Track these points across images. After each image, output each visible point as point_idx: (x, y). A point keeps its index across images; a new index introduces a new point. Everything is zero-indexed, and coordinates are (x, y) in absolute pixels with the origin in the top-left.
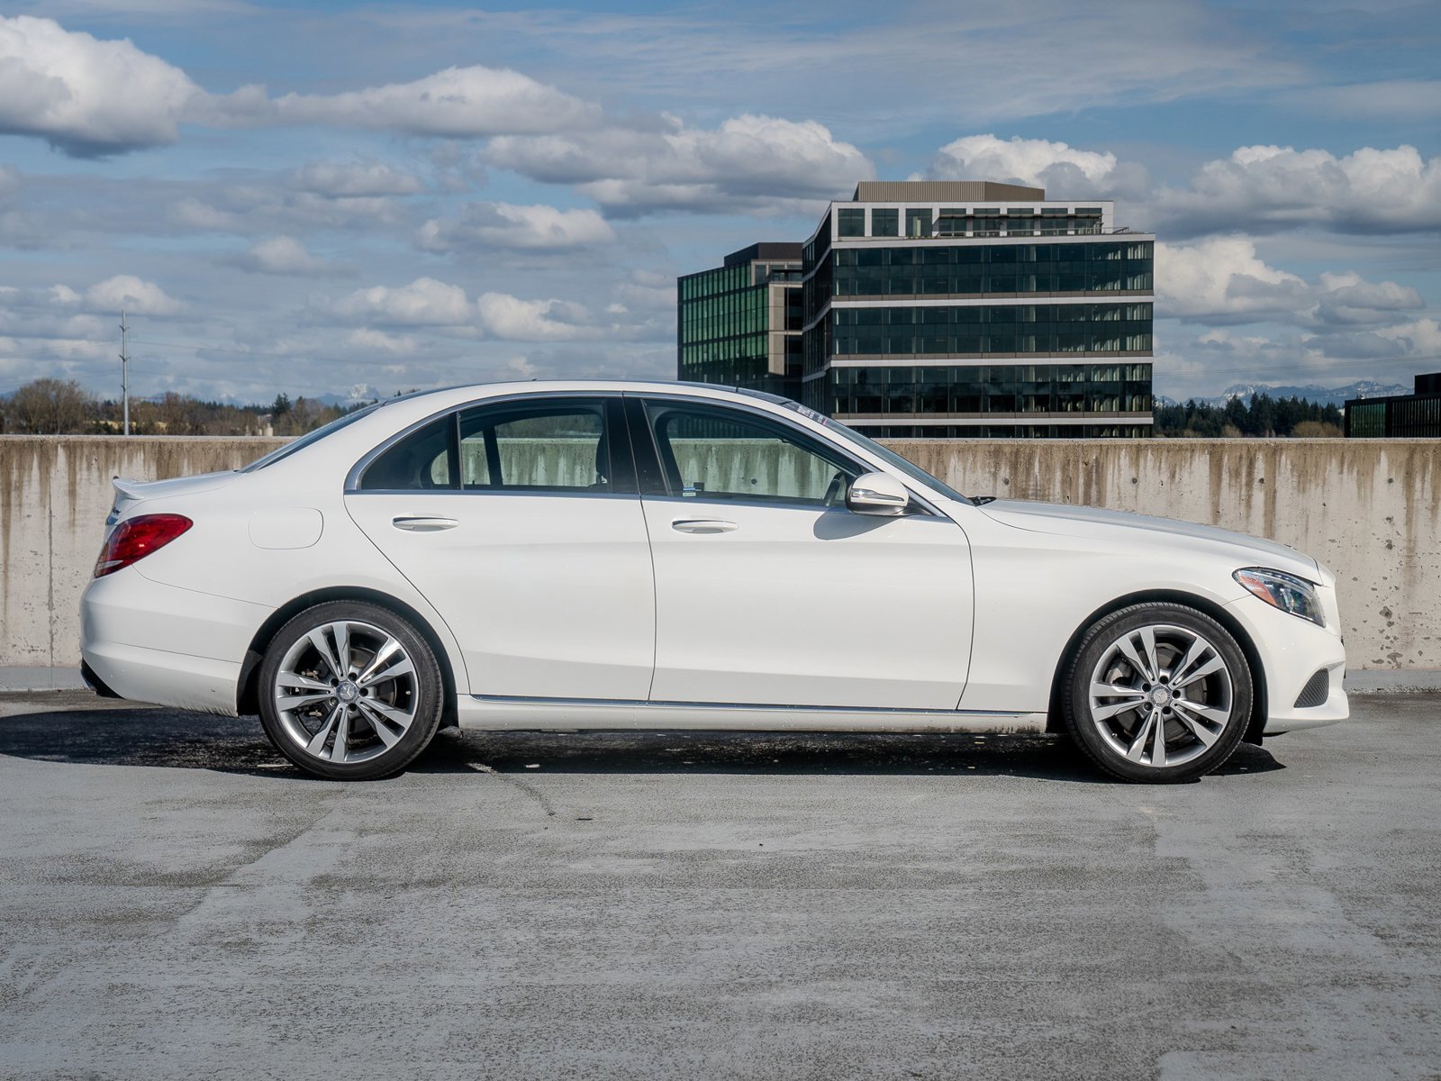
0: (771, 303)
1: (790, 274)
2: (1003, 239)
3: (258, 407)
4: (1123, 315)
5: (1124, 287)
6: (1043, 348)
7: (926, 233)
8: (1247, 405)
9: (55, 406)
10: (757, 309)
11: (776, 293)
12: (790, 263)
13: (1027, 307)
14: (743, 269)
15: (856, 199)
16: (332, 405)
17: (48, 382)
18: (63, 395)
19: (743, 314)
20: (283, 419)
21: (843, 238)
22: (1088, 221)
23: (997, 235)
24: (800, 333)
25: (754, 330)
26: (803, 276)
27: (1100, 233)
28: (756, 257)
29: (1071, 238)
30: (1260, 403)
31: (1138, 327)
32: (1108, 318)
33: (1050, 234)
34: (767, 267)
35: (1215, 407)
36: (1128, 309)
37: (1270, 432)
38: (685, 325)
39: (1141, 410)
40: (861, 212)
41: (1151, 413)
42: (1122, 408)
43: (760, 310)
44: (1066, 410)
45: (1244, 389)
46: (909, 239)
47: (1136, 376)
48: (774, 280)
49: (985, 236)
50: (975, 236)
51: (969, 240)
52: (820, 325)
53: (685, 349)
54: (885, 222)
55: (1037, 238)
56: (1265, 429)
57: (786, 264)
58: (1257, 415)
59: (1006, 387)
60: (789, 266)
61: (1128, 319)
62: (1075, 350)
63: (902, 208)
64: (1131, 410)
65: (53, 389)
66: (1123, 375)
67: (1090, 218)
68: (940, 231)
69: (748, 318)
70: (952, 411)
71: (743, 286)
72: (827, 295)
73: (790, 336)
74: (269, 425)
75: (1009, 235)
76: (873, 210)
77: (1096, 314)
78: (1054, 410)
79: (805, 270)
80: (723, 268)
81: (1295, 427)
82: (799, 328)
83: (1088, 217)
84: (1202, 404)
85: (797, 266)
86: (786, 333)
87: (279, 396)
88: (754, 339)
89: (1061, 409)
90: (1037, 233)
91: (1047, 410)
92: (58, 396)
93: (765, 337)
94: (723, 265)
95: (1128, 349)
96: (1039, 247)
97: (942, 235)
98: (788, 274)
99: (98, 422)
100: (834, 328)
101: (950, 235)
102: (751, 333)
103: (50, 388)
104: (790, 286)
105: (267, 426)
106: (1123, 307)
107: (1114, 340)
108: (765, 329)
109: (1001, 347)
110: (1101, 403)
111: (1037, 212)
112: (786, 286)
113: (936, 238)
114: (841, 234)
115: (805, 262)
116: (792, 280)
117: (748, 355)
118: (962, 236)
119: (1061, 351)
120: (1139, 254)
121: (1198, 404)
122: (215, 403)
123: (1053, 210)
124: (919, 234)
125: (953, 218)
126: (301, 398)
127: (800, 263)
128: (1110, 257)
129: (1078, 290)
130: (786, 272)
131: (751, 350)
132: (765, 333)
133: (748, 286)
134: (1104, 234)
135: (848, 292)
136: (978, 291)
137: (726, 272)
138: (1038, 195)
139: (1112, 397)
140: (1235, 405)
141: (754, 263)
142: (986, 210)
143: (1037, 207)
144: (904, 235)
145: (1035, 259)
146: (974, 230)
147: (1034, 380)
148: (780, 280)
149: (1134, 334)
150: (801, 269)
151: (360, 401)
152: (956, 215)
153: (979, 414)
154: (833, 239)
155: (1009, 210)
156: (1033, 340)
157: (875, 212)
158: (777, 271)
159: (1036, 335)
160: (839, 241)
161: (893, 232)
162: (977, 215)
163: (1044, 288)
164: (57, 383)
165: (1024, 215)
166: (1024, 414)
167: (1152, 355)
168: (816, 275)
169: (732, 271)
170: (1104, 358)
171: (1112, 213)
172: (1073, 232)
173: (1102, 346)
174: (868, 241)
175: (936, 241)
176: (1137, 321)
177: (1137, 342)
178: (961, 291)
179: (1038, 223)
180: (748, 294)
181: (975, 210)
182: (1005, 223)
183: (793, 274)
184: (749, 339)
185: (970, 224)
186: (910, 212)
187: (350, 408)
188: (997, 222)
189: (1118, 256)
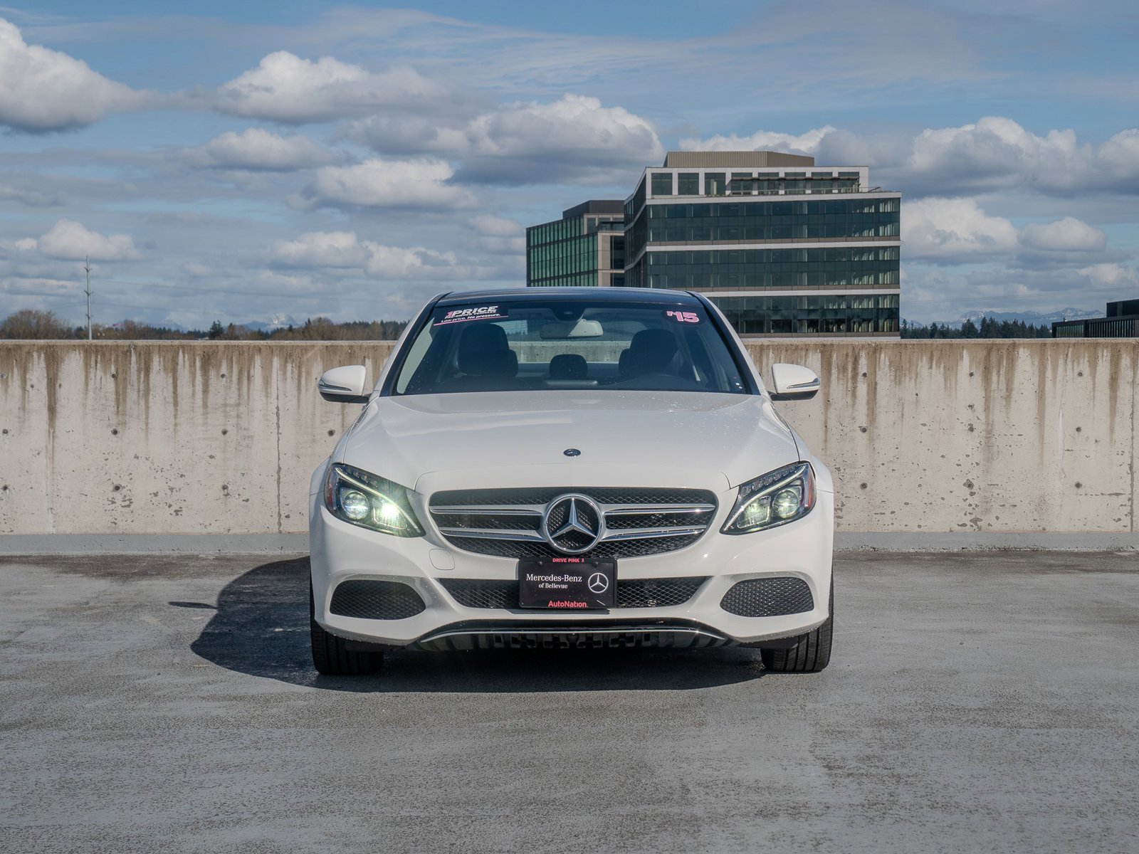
0: (600, 248)
1: (614, 225)
2: (782, 196)
3: (199, 332)
4: (877, 255)
5: (877, 234)
6: (813, 282)
7: (721, 192)
8: (978, 328)
9: (35, 332)
11: (603, 241)
12: (615, 216)
13: (801, 250)
14: (578, 221)
15: (666, 165)
16: (256, 329)
17: (30, 312)
18: (42, 322)
19: (578, 256)
21: (655, 196)
22: (848, 182)
23: (777, 194)
24: (623, 272)
25: (586, 270)
26: (625, 226)
27: (858, 192)
28: (588, 212)
29: (835, 195)
30: (988, 325)
31: (888, 265)
32: (865, 258)
33: (819, 192)
34: (597, 219)
35: (953, 329)
36: (880, 251)
38: (532, 265)
39: (891, 330)
40: (670, 175)
41: (898, 333)
42: (876, 329)
43: (591, 254)
44: (832, 331)
45: (975, 314)
46: (708, 197)
47: (886, 304)
48: (601, 229)
49: (767, 194)
50: (759, 194)
51: (755, 197)
52: (639, 264)
54: (688, 184)
55: (808, 196)
57: (611, 217)
59: (785, 312)
60: (613, 218)
61: (880, 259)
62: (839, 284)
63: (702, 172)
64: (883, 331)
65: (34, 318)
66: (877, 302)
67: (850, 180)
68: (732, 190)
69: (582, 260)
71: (577, 235)
72: (644, 241)
73: (615, 274)
75: (786, 194)
76: (679, 174)
77: (855, 255)
78: (822, 331)
79: (626, 222)
80: (562, 221)
82: (622, 267)
84: (943, 327)
85: (621, 218)
86: (611, 271)
87: (214, 322)
88: (586, 276)
89: (828, 330)
90: (808, 192)
91: (817, 332)
92: (38, 323)
93: (595, 273)
94: (561, 218)
95: (880, 283)
96: (809, 203)
97: (733, 194)
98: (612, 225)
100: (649, 268)
101: (740, 194)
102: (584, 272)
103: (32, 317)
104: (614, 234)
106: (876, 250)
107: (870, 276)
108: (595, 268)
109: (779, 282)
110: (860, 325)
111: (809, 175)
112: (611, 234)
113: (729, 196)
114: (653, 193)
115: (626, 215)
116: (616, 230)
118: (749, 194)
119: (828, 284)
120: (889, 208)
121: (939, 327)
122: (164, 329)
123: (821, 174)
124: (715, 193)
125: (742, 180)
126: (231, 324)
127: (622, 216)
128: (866, 210)
129: (841, 236)
130: (612, 223)
132: (595, 271)
133: (582, 234)
134: (861, 192)
135: (659, 239)
136: (762, 238)
137: (564, 224)
138: (809, 162)
139: (869, 321)
140: (969, 328)
141: (586, 217)
142: (768, 174)
143: (808, 172)
144: (704, 194)
145: (807, 213)
146: (759, 189)
147: (806, 308)
148: (606, 229)
149: (885, 272)
150: (623, 221)
151: (279, 327)
152: (744, 178)
153: (763, 334)
154: (647, 197)
155: (786, 174)
156: (805, 277)
157: (681, 176)
158: (604, 223)
159: (808, 272)
160: (652, 199)
161: (695, 191)
162: (761, 178)
163: (813, 235)
164: (37, 313)
165: (797, 178)
166: (799, 334)
167: (899, 288)
168: (634, 226)
169: (569, 223)
170: (861, 291)
171: (867, 175)
172: (837, 191)
173: (860, 280)
174: (675, 198)
175: (729, 199)
176: (887, 260)
177: (888, 276)
178: (749, 238)
179: (809, 184)
180: (582, 240)
181: (759, 174)
182: (783, 184)
183: (617, 225)
184: (582, 277)
185: (756, 185)
186: (708, 176)
187: (272, 333)
188: (777, 183)
189: (872, 210)
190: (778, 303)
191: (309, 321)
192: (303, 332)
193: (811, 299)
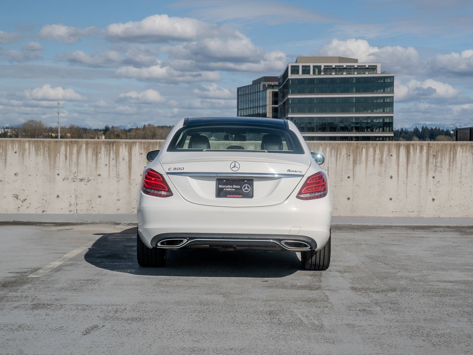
0: (268, 96)
2: (345, 75)
3: (99, 129)
4: (384, 100)
5: (384, 91)
6: (357, 111)
7: (319, 73)
8: (421, 130)
9: (35, 129)
11: (269, 93)
12: (274, 83)
13: (353, 97)
14: (259, 85)
15: (296, 62)
16: (123, 128)
17: (33, 121)
18: (38, 125)
19: (258, 100)
20: (107, 133)
21: (292, 75)
23: (343, 74)
24: (277, 106)
25: (262, 105)
26: (279, 87)
27: (376, 73)
28: (263, 82)
29: (367, 75)
30: (424, 129)
31: (388, 104)
32: (379, 101)
33: (360, 74)
34: (267, 84)
35: (409, 131)
36: (385, 98)
37: (428, 139)
38: (239, 103)
39: (389, 131)
40: (298, 66)
41: (393, 132)
42: (383, 131)
43: (264, 98)
44: (365, 131)
45: (418, 124)
46: (314, 75)
47: (387, 121)
48: (268, 88)
49: (339, 74)
50: (335, 74)
51: (334, 75)
52: (285, 103)
53: (239, 111)
54: (306, 70)
55: (356, 75)
56: (426, 137)
57: (272, 83)
58: (423, 133)
59: (345, 123)
60: (274, 84)
61: (386, 101)
62: (368, 112)
63: (311, 65)
64: (386, 131)
65: (34, 123)
66: (384, 120)
68: (324, 72)
69: (260, 101)
70: (328, 131)
71: (259, 91)
72: (287, 93)
73: (274, 107)
74: (103, 135)
75: (346, 74)
77: (375, 100)
78: (361, 131)
79: (279, 85)
80: (252, 85)
81: (436, 137)
82: (277, 104)
83: (372, 68)
84: (405, 130)
86: (272, 106)
88: (262, 108)
89: (363, 131)
90: (356, 73)
91: (359, 131)
92: (36, 125)
94: (252, 84)
95: (385, 111)
96: (356, 78)
97: (325, 74)
99: (48, 134)
100: (289, 104)
101: (327, 74)
102: (261, 106)
103: (33, 123)
104: (274, 90)
106: (384, 98)
107: (381, 108)
108: (266, 104)
109: (343, 111)
110: (376, 129)
111: (356, 66)
112: (273, 90)
113: (323, 75)
115: (279, 83)
117: (260, 113)
118: (331, 74)
119: (363, 112)
120: (389, 81)
122: (85, 128)
123: (361, 66)
124: (317, 73)
125: (328, 68)
126: (113, 126)
127: (277, 83)
128: (379, 81)
129: (369, 92)
130: (273, 86)
131: (261, 111)
132: (265, 106)
133: (260, 90)
134: (378, 74)
135: (293, 93)
136: (336, 92)
137: (253, 86)
138: (356, 61)
139: (380, 127)
140: (416, 130)
141: (262, 83)
142: (339, 66)
143: (356, 65)
144: (312, 74)
145: (355, 82)
146: (335, 72)
147: (354, 122)
148: (271, 88)
149: (387, 107)
150: (278, 85)
151: (131, 127)
152: (329, 68)
153: (336, 132)
154: (289, 75)
155: (347, 66)
156: (354, 108)
157: (303, 66)
158: (269, 86)
159: (355, 107)
160: (291, 76)
161: (309, 73)
162: (336, 68)
163: (358, 91)
164: (35, 121)
165: (351, 67)
166: (351, 132)
167: (393, 114)
168: (283, 87)
169: (255, 86)
170: (377, 114)
171: (380, 67)
172: (367, 73)
173: (377, 110)
174: (300, 76)
175: (323, 76)
176: (388, 102)
177: (388, 109)
178: (330, 92)
179: (356, 70)
180: (260, 93)
181: (335, 66)
182: (345, 70)
183: (275, 87)
184: (260, 108)
185: (334, 70)
186: (314, 67)
187: (128, 130)
188: (343, 70)
189: (382, 81)
190: (342, 120)
191: (145, 125)
192: (143, 130)
193: (356, 118)
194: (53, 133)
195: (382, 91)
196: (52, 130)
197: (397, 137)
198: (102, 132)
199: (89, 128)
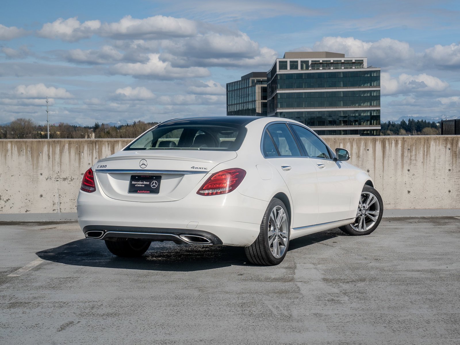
0: (257, 91)
1: (263, 82)
2: (332, 70)
3: (89, 127)
4: (371, 94)
5: (371, 85)
6: (345, 105)
7: (307, 68)
8: (407, 123)
9: (24, 127)
10: (252, 93)
11: (258, 88)
12: (263, 78)
13: (340, 92)
14: (247, 80)
15: (284, 58)
16: (113, 126)
17: (21, 119)
18: (26, 124)
20: (97, 130)
21: (280, 70)
22: (359, 64)
23: (330, 69)
24: (266, 101)
25: (251, 100)
26: (267, 83)
27: (363, 68)
28: (252, 77)
29: (354, 69)
30: (411, 122)
31: (375, 98)
32: (366, 95)
33: (347, 68)
34: (255, 80)
35: (397, 123)
37: (415, 131)
38: (229, 99)
39: (377, 124)
40: (286, 62)
41: (380, 125)
42: (371, 124)
44: (353, 125)
45: (406, 117)
46: (302, 70)
47: (375, 114)
48: (257, 84)
49: (326, 69)
50: (323, 69)
51: (321, 70)
52: (274, 98)
53: (229, 107)
54: (294, 65)
55: (343, 70)
56: (413, 130)
57: (261, 79)
58: (410, 126)
59: (333, 117)
62: (355, 106)
63: (299, 60)
64: (374, 124)
65: (23, 122)
66: (371, 113)
67: (360, 63)
68: (312, 67)
69: (249, 96)
70: (316, 125)
72: (276, 88)
73: (263, 102)
74: (93, 132)
75: (334, 69)
76: (290, 61)
77: (362, 94)
78: (349, 125)
79: (268, 81)
80: (241, 80)
81: (423, 129)
82: (266, 99)
84: (393, 122)
85: (266, 79)
87: (96, 123)
88: (251, 103)
89: (351, 125)
90: (343, 68)
91: (347, 125)
92: (25, 124)
93: (255, 102)
95: (372, 105)
96: (343, 72)
97: (312, 69)
99: (38, 132)
100: (278, 99)
101: (315, 69)
103: (22, 121)
104: (263, 86)
105: (92, 133)
106: (371, 92)
107: (368, 102)
109: (331, 105)
110: (364, 122)
111: (343, 61)
112: (261, 86)
113: (310, 70)
114: (280, 69)
115: (268, 78)
116: (263, 84)
117: (250, 108)
118: (319, 69)
119: (351, 106)
120: (375, 75)
121: (391, 122)
122: (74, 126)
123: (348, 61)
124: (305, 69)
125: (316, 63)
126: (103, 124)
127: (266, 78)
128: (366, 76)
129: (356, 86)
130: (262, 81)
131: (250, 106)
132: (255, 101)
133: (249, 86)
135: (282, 88)
136: (324, 87)
137: (242, 82)
138: (343, 56)
139: (368, 121)
140: (403, 123)
141: (251, 79)
142: (327, 61)
144: (300, 69)
145: (342, 77)
146: (322, 67)
147: (342, 115)
148: (259, 84)
149: (374, 100)
150: (266, 80)
151: (121, 124)
152: (317, 63)
153: (325, 126)
154: (277, 71)
155: (334, 61)
156: (342, 102)
157: (291, 62)
158: (258, 81)
160: (279, 71)
161: (296, 68)
163: (345, 86)
164: (24, 120)
165: (338, 62)
166: (339, 126)
167: (380, 107)
168: (271, 82)
169: (244, 81)
170: (365, 108)
171: (367, 61)
172: (354, 68)
173: (364, 104)
174: (288, 71)
176: (375, 96)
177: (375, 102)
178: (319, 87)
179: (343, 65)
180: (249, 88)
181: (323, 61)
182: (332, 65)
183: (264, 82)
184: (250, 103)
185: (321, 65)
186: (302, 62)
187: (118, 127)
188: (330, 65)
189: (369, 75)
190: (330, 114)
191: (135, 122)
192: (133, 127)
193: (344, 112)
194: (42, 131)
195: (369, 85)
196: (41, 128)
197: (384, 130)
198: (92, 129)
199: (79, 126)
